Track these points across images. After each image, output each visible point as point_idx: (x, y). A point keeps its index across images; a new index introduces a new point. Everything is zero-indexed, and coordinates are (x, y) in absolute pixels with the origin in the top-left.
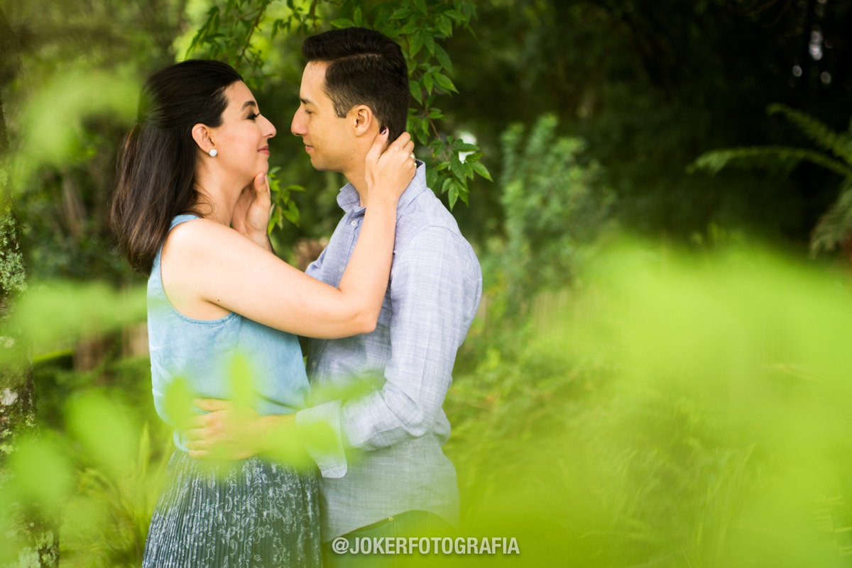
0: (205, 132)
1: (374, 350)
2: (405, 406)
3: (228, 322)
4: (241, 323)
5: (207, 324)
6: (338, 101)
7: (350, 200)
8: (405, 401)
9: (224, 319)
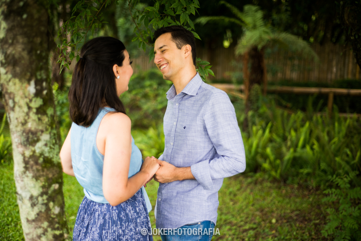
0: (116, 68)
6: (178, 43)
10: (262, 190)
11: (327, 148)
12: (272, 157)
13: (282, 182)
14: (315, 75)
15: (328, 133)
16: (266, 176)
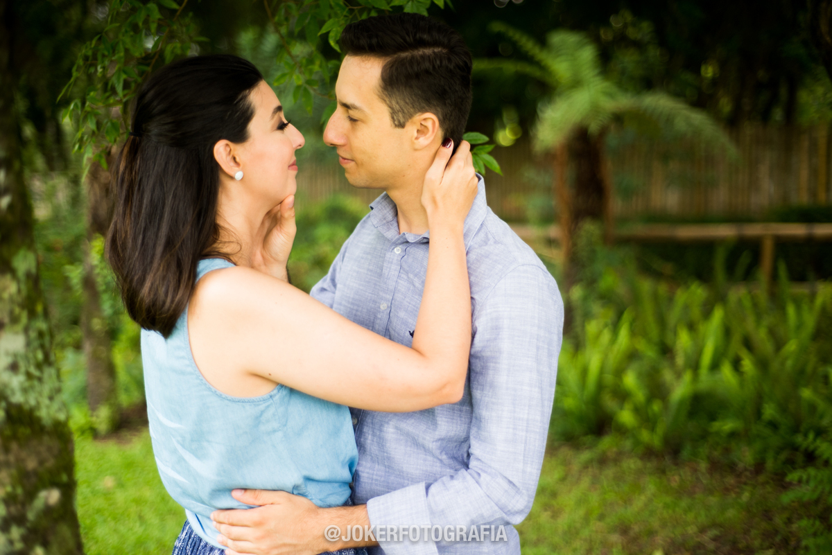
0: (228, 149)
1: (445, 413)
2: (506, 491)
3: (277, 397)
4: (290, 396)
5: (253, 401)
6: (397, 107)
7: (385, 219)
8: (506, 485)
9: (272, 393)
10: (619, 479)
11: (775, 366)
12: (640, 396)
13: (666, 458)
14: (720, 198)
15: (772, 332)
16: (628, 444)
